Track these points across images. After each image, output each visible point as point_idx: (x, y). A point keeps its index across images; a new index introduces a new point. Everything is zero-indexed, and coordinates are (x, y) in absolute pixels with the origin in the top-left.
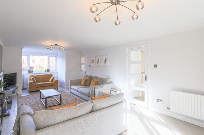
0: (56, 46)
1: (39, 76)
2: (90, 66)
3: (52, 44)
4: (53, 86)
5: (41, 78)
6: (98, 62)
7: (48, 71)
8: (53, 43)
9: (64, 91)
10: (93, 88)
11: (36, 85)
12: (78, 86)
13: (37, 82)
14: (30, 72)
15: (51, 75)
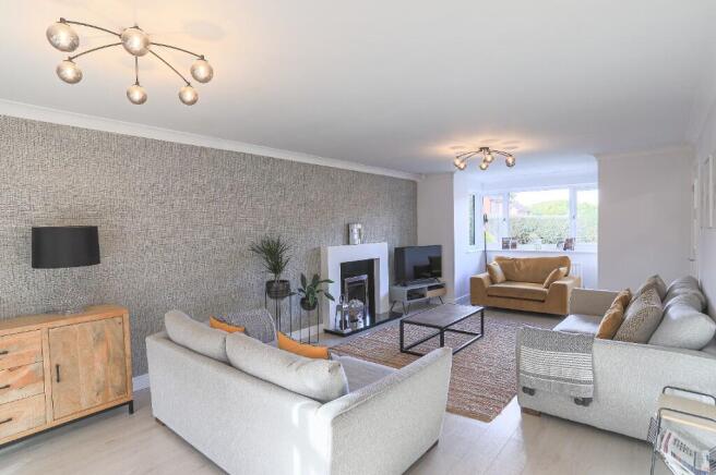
1: (520, 259)
7: (568, 245)
11: (489, 288)
12: (587, 321)
13: (508, 280)
14: (505, 246)
15: (564, 261)
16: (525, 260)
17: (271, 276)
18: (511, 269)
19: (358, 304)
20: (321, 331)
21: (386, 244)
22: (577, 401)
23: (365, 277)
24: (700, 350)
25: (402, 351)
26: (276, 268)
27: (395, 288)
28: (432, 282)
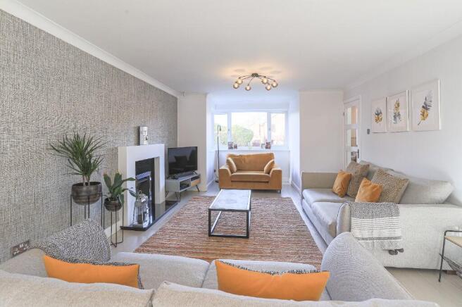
0: (256, 78)
1: (244, 156)
2: (371, 133)
3: (241, 74)
4: (268, 182)
5: (247, 160)
6: (397, 116)
7: (268, 146)
8: (242, 71)
9: (291, 200)
10: (344, 208)
11: (233, 176)
12: (322, 193)
13: (239, 170)
14: (231, 148)
15: (271, 156)
16: (248, 156)
17: (79, 179)
18: (240, 162)
19: (144, 198)
20: (119, 229)
21: (163, 145)
22: (391, 252)
23: (148, 174)
24: (443, 203)
25: (210, 235)
26: (87, 169)
27: (168, 181)
28: (192, 174)
